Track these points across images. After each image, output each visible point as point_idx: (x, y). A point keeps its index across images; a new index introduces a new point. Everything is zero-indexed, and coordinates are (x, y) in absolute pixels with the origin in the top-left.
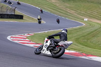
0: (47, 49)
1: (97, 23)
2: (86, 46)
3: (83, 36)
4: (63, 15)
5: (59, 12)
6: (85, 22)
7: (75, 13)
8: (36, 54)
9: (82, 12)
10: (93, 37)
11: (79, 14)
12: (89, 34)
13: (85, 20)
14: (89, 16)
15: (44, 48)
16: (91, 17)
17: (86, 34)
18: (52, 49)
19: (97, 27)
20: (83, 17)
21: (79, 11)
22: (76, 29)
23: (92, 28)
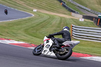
0: (50, 50)
1: (47, 14)
2: (35, 37)
3: (32, 27)
4: (12, 5)
5: (8, 3)
6: (34, 13)
7: (24, 4)
8: (35, 54)
9: (32, 3)
10: (42, 28)
11: (28, 5)
12: (38, 25)
13: (34, 10)
14: (38, 7)
15: (45, 49)
16: (41, 8)
17: (35, 25)
18: (56, 50)
19: (46, 17)
20: (32, 8)
21: (28, 2)
22: (25, 20)
23: (41, 19)
